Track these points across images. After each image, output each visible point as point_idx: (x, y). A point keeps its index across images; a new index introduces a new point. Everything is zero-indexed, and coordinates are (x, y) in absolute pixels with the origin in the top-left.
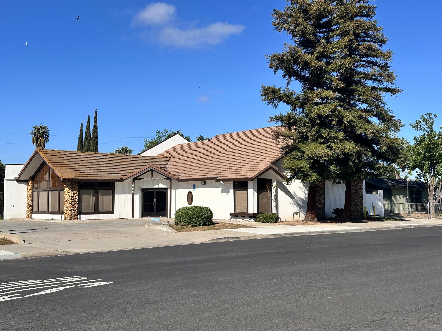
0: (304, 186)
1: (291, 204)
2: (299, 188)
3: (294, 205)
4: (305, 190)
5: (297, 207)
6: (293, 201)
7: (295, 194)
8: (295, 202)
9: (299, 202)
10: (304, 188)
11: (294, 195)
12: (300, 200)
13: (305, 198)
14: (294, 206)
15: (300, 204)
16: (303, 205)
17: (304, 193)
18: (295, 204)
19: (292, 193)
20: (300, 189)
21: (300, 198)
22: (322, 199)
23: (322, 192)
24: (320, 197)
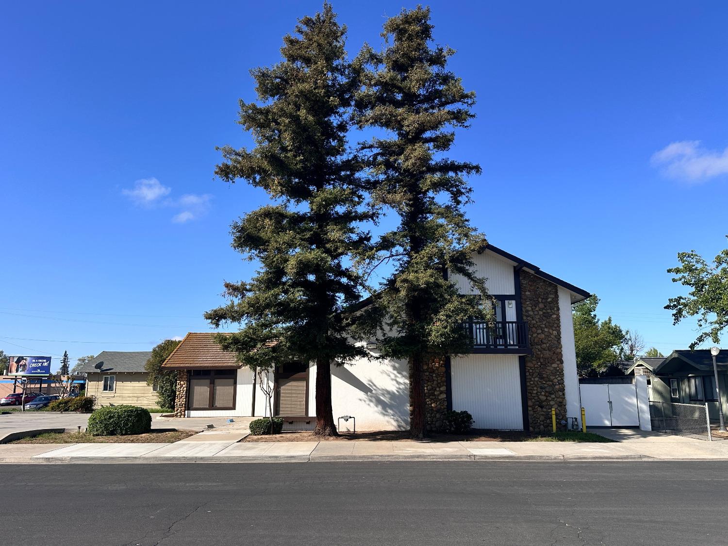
0: (394, 370)
1: (360, 400)
2: (384, 373)
3: (368, 402)
4: (396, 376)
5: (376, 406)
6: (368, 396)
7: (371, 384)
8: (371, 397)
9: (382, 398)
10: (395, 372)
11: (369, 385)
12: (383, 394)
13: (398, 391)
14: (369, 405)
15: (384, 401)
16: (393, 402)
17: (394, 382)
18: (371, 401)
19: (365, 382)
20: (385, 375)
21: (383, 389)
22: (441, 393)
23: (439, 381)
24: (434, 389)
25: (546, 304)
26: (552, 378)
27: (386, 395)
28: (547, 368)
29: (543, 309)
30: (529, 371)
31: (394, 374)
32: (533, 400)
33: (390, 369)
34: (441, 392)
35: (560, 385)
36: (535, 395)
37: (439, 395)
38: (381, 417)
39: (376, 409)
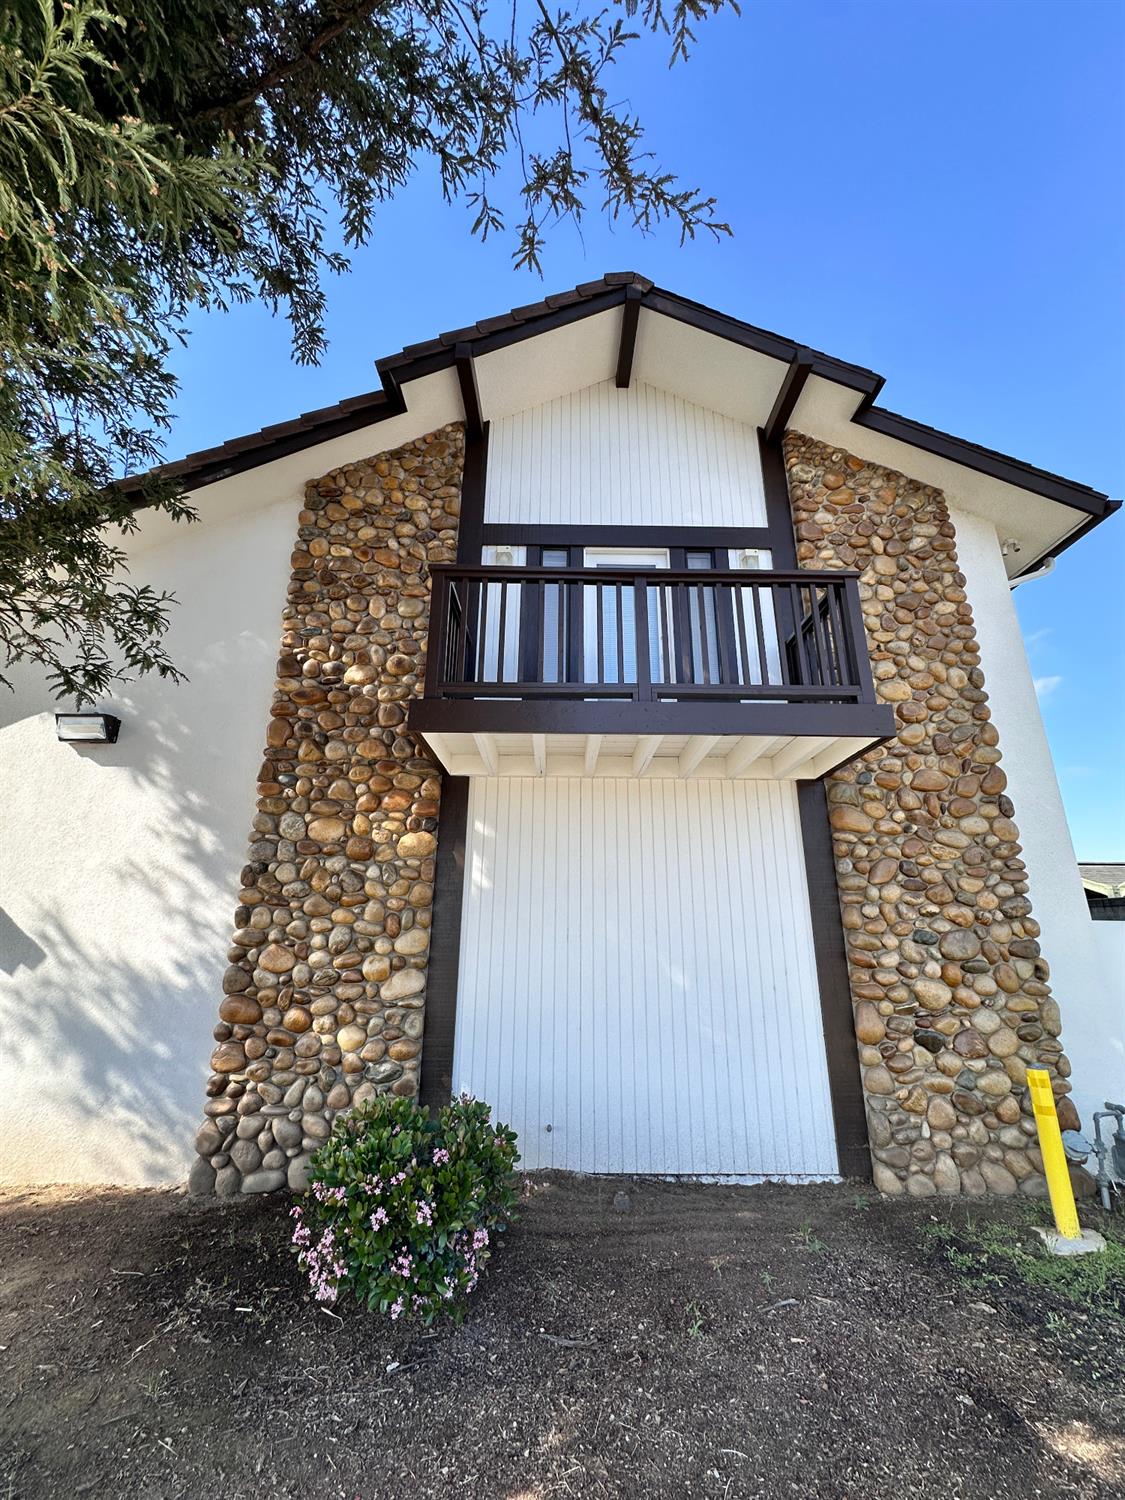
2: (129, 873)
4: (193, 895)
5: (54, 1061)
7: (52, 932)
9: (94, 1013)
10: (192, 874)
12: (105, 993)
14: (14, 1054)
15: (101, 1030)
17: (179, 928)
18: (30, 1031)
20: (136, 892)
21: (113, 965)
22: (394, 969)
23: (393, 903)
24: (362, 944)
25: (902, 561)
26: (969, 885)
27: (118, 998)
28: (939, 836)
29: (894, 578)
30: (851, 853)
31: (186, 883)
32: (886, 1007)
33: (169, 855)
34: (399, 964)
35: (1017, 926)
36: (894, 978)
37: (383, 978)
38: (58, 1123)
39: (49, 1078)
